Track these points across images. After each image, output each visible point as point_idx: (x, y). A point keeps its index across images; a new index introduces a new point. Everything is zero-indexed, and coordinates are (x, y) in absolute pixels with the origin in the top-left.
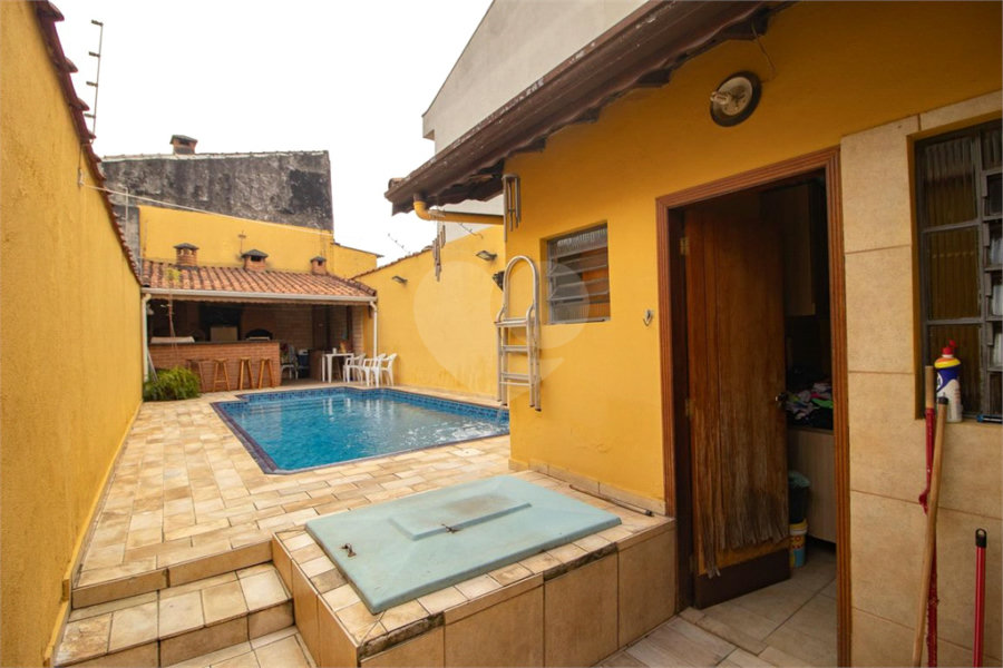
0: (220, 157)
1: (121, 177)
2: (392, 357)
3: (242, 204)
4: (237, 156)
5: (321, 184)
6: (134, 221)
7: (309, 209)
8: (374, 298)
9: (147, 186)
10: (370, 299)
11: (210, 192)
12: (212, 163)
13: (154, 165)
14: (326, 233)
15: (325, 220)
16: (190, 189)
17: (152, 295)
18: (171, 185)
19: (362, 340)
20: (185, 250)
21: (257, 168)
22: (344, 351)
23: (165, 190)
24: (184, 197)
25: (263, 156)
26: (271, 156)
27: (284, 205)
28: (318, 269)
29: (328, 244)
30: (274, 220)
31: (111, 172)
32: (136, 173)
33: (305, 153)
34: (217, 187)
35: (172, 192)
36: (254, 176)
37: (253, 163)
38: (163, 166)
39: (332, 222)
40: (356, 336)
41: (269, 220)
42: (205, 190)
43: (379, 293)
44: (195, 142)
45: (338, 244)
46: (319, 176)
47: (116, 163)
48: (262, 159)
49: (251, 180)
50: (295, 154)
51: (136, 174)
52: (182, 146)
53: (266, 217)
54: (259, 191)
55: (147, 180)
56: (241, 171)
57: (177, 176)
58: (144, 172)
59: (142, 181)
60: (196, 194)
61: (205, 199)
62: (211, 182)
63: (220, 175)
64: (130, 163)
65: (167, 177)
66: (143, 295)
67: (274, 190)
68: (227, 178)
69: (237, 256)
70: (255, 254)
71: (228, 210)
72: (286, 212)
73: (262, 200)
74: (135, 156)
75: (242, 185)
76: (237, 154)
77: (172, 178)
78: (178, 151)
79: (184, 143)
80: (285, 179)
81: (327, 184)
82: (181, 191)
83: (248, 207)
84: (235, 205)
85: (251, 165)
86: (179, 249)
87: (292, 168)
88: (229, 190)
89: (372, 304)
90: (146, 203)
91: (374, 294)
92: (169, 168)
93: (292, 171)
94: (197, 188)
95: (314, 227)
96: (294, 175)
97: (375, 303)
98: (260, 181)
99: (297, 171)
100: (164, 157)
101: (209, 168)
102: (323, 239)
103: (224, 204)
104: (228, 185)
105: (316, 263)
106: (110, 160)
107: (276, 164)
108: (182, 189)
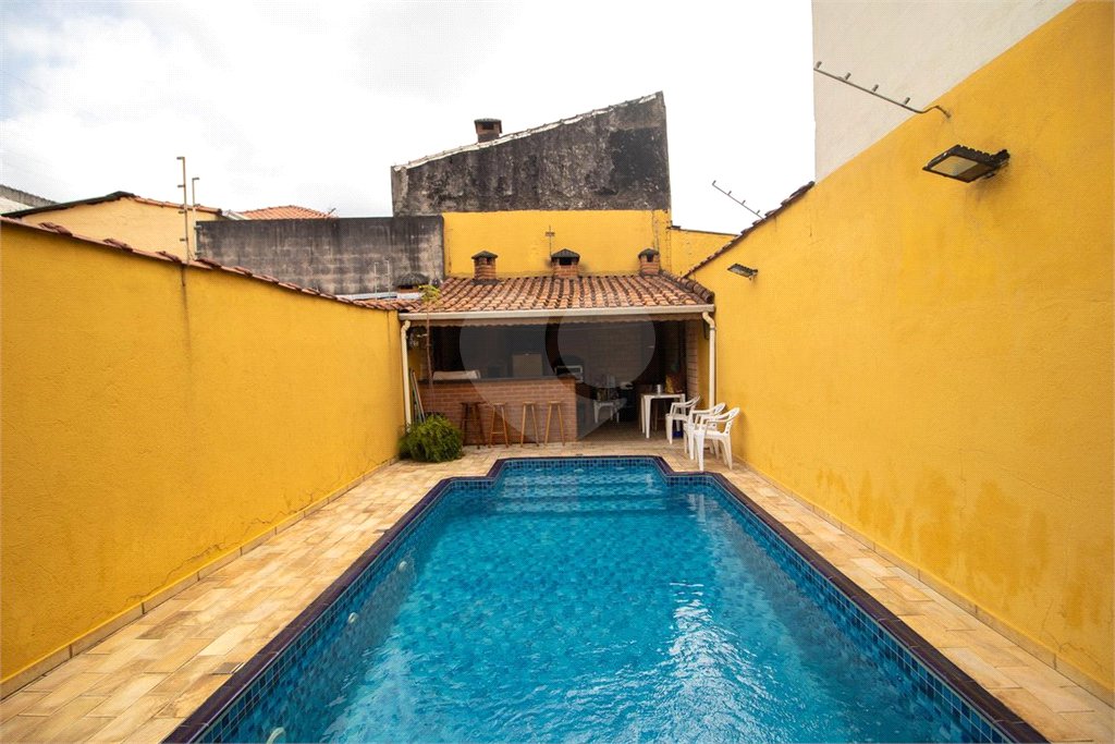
0: (525, 135)
1: (425, 183)
2: (734, 412)
3: (551, 191)
4: (545, 129)
5: (652, 143)
6: (437, 232)
7: (637, 183)
8: (710, 307)
9: (450, 189)
10: (704, 308)
11: (515, 182)
12: (517, 145)
13: (456, 161)
14: (660, 213)
15: (658, 195)
16: (494, 183)
17: (412, 321)
18: (473, 182)
19: (697, 374)
20: (484, 259)
21: (568, 140)
22: (671, 390)
23: (468, 188)
24: (487, 194)
25: (576, 120)
26: (585, 120)
27: (602, 182)
28: (650, 268)
29: (663, 228)
30: (591, 206)
31: (416, 179)
32: (439, 175)
33: (630, 103)
34: (523, 175)
35: (475, 191)
36: (564, 151)
37: (564, 134)
38: (464, 160)
39: (669, 196)
40: (690, 366)
41: (585, 208)
42: (510, 182)
43: (717, 298)
44: (498, 123)
45: (678, 228)
46: (650, 132)
47: (420, 167)
48: (574, 124)
49: (562, 157)
50: (617, 108)
51: (439, 177)
52: (486, 132)
53: (580, 204)
54: (571, 169)
55: (450, 181)
56: (549, 149)
57: (480, 169)
58: (447, 173)
59: (445, 183)
60: (500, 189)
61: (510, 193)
62: (516, 170)
63: (525, 159)
64: (432, 164)
65: (470, 174)
66: (402, 322)
67: (591, 165)
68: (533, 160)
69: (546, 261)
70: (564, 255)
71: (536, 203)
72: (606, 193)
73: (575, 181)
74: (436, 156)
75: (551, 166)
76: (545, 126)
77: (475, 173)
78: (482, 139)
79: (488, 127)
80: (604, 146)
81: (662, 142)
82: (484, 187)
83: (559, 194)
84: (543, 194)
85: (562, 137)
86: (477, 259)
87: (612, 129)
88: (536, 176)
89: (706, 316)
90: (449, 209)
91: (711, 299)
92: (470, 161)
93: (612, 133)
94: (501, 181)
95: (643, 208)
96: (615, 138)
97: (712, 314)
98: (573, 156)
99: (620, 132)
100: (465, 150)
101: (513, 153)
102: (655, 222)
103: (531, 195)
104: (535, 170)
105: (645, 259)
106: (413, 165)
107: (591, 129)
108: (485, 186)
